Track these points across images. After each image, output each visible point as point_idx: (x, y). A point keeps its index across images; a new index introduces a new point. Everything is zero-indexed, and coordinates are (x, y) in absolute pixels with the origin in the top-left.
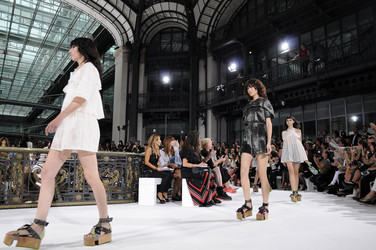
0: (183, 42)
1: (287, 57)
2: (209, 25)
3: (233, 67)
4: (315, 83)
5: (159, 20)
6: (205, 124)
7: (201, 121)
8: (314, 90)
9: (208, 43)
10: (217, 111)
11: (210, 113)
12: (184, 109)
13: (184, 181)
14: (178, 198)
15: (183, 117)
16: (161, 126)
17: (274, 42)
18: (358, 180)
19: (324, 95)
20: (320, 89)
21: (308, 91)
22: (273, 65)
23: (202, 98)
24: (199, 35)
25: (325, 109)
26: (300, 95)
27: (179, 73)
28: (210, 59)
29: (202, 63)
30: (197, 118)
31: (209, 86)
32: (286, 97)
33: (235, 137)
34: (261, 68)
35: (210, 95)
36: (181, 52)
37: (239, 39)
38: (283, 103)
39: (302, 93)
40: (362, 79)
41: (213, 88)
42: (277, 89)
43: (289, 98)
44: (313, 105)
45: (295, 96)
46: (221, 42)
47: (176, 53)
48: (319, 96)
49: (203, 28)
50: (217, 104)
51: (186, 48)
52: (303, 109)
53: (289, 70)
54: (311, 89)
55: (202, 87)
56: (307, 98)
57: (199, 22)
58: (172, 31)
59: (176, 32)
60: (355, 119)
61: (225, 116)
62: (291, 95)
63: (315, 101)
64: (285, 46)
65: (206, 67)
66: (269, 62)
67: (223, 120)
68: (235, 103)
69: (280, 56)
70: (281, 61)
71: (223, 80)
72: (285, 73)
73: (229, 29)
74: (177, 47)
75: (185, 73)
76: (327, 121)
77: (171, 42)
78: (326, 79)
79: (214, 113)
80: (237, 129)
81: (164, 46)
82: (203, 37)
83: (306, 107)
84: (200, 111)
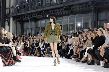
4: (62, 7)
6: (9, 24)
7: (7, 23)
8: (62, 11)
10: (15, 18)
11: (11, 19)
18: (79, 52)
19: (67, 13)
20: (65, 10)
21: (59, 11)
25: (67, 20)
26: (55, 13)
30: (5, 22)
32: (49, 13)
33: (24, 32)
38: (47, 16)
39: (57, 11)
40: (83, 7)
42: (45, 9)
43: (51, 14)
44: (61, 18)
45: (53, 13)
48: (64, 13)
50: (15, 15)
54: (61, 10)
56: (59, 14)
60: (79, 25)
61: (19, 21)
63: (62, 16)
67: (18, 23)
68: (24, 15)
71: (19, 3)
76: (67, 25)
78: (67, 6)
80: (25, 27)
83: (58, 18)
84: (6, 18)
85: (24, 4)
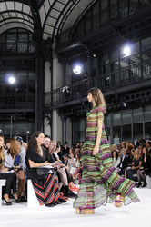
0: (29, 43)
1: (129, 60)
2: (55, 28)
3: (78, 69)
5: (4, 20)
6: (51, 124)
7: (47, 122)
9: (54, 46)
10: (62, 112)
11: (55, 113)
12: (29, 110)
13: (29, 182)
14: (23, 199)
15: (29, 117)
16: (7, 126)
17: (116, 46)
21: (148, 93)
22: (116, 68)
23: (47, 99)
24: (45, 37)
26: (141, 97)
27: (25, 74)
28: (55, 61)
29: (47, 65)
30: (43, 119)
31: (55, 88)
32: (128, 98)
33: (79, 138)
34: (104, 70)
35: (56, 96)
36: (27, 53)
37: (84, 43)
38: (125, 105)
39: (143, 95)
41: (58, 90)
42: (119, 90)
43: (131, 100)
45: (136, 98)
46: (66, 44)
47: (22, 54)
49: (49, 30)
50: (63, 105)
51: (32, 49)
52: (144, 110)
53: (131, 73)
55: (47, 88)
56: (147, 100)
57: (45, 24)
58: (17, 31)
59: (22, 33)
61: (69, 116)
62: (133, 97)
64: (127, 50)
65: (51, 68)
66: (112, 65)
67: (68, 120)
68: (80, 104)
69: (122, 59)
70: (124, 64)
71: (69, 82)
72: (127, 76)
73: (75, 32)
74: (23, 48)
75: (31, 74)
77: (17, 43)
79: (60, 114)
80: (82, 129)
81: (9, 47)
82: (49, 39)
83: (146, 108)
84: (46, 112)
85: (77, 84)
